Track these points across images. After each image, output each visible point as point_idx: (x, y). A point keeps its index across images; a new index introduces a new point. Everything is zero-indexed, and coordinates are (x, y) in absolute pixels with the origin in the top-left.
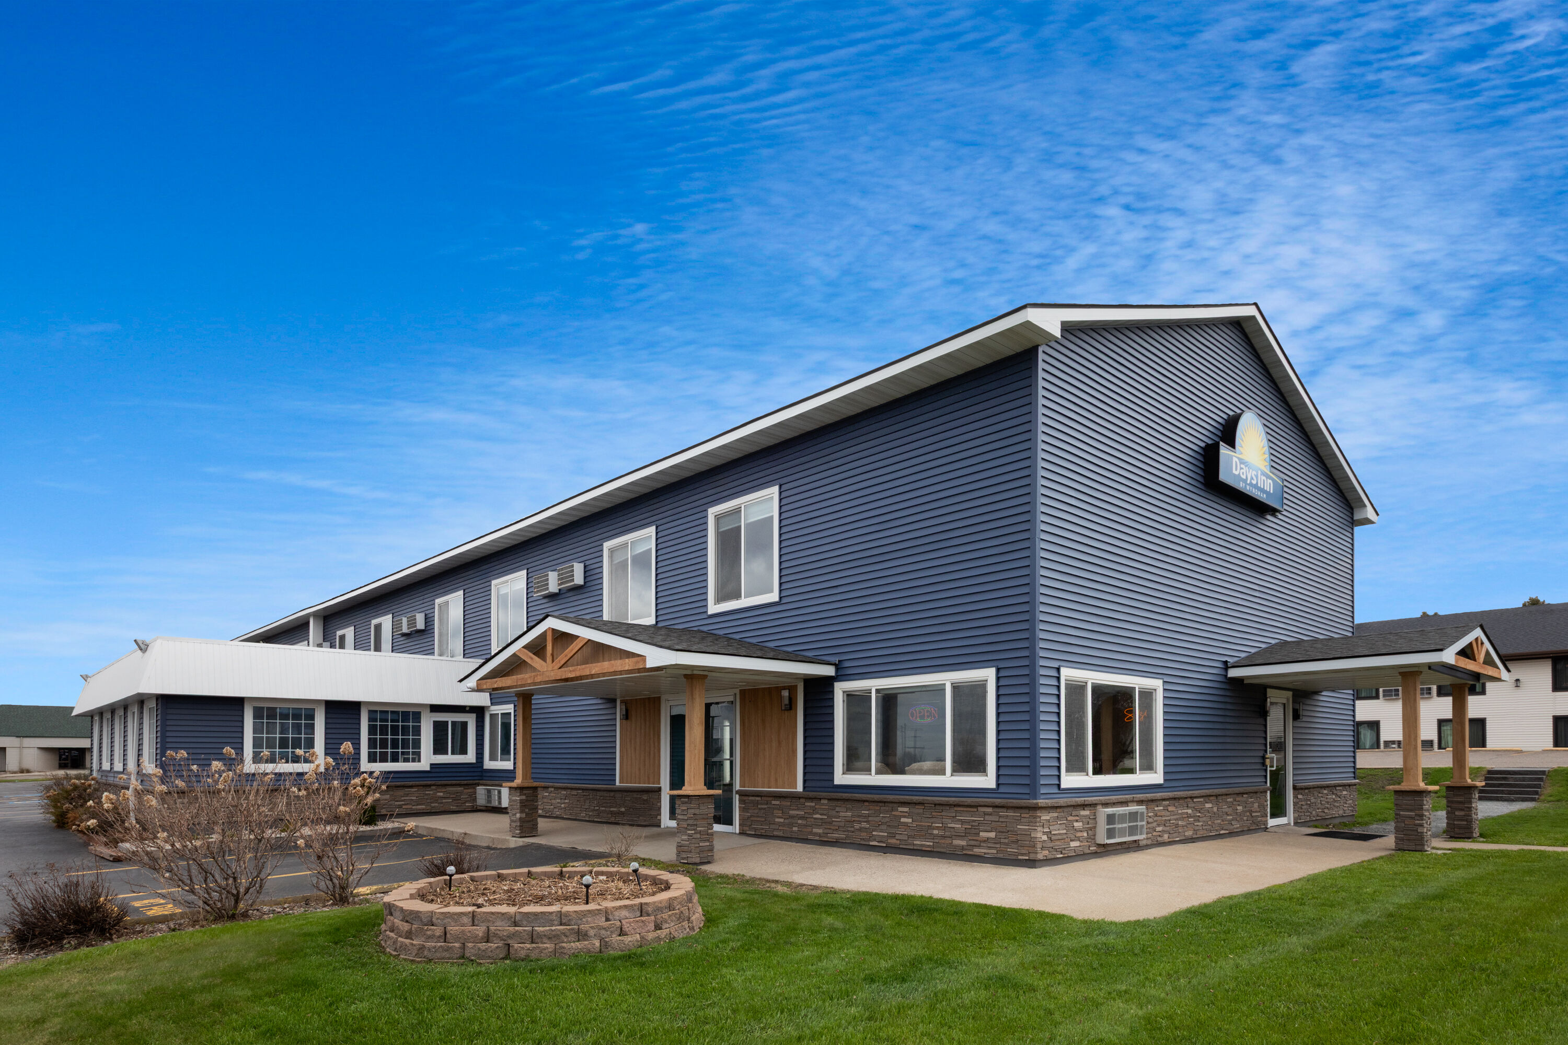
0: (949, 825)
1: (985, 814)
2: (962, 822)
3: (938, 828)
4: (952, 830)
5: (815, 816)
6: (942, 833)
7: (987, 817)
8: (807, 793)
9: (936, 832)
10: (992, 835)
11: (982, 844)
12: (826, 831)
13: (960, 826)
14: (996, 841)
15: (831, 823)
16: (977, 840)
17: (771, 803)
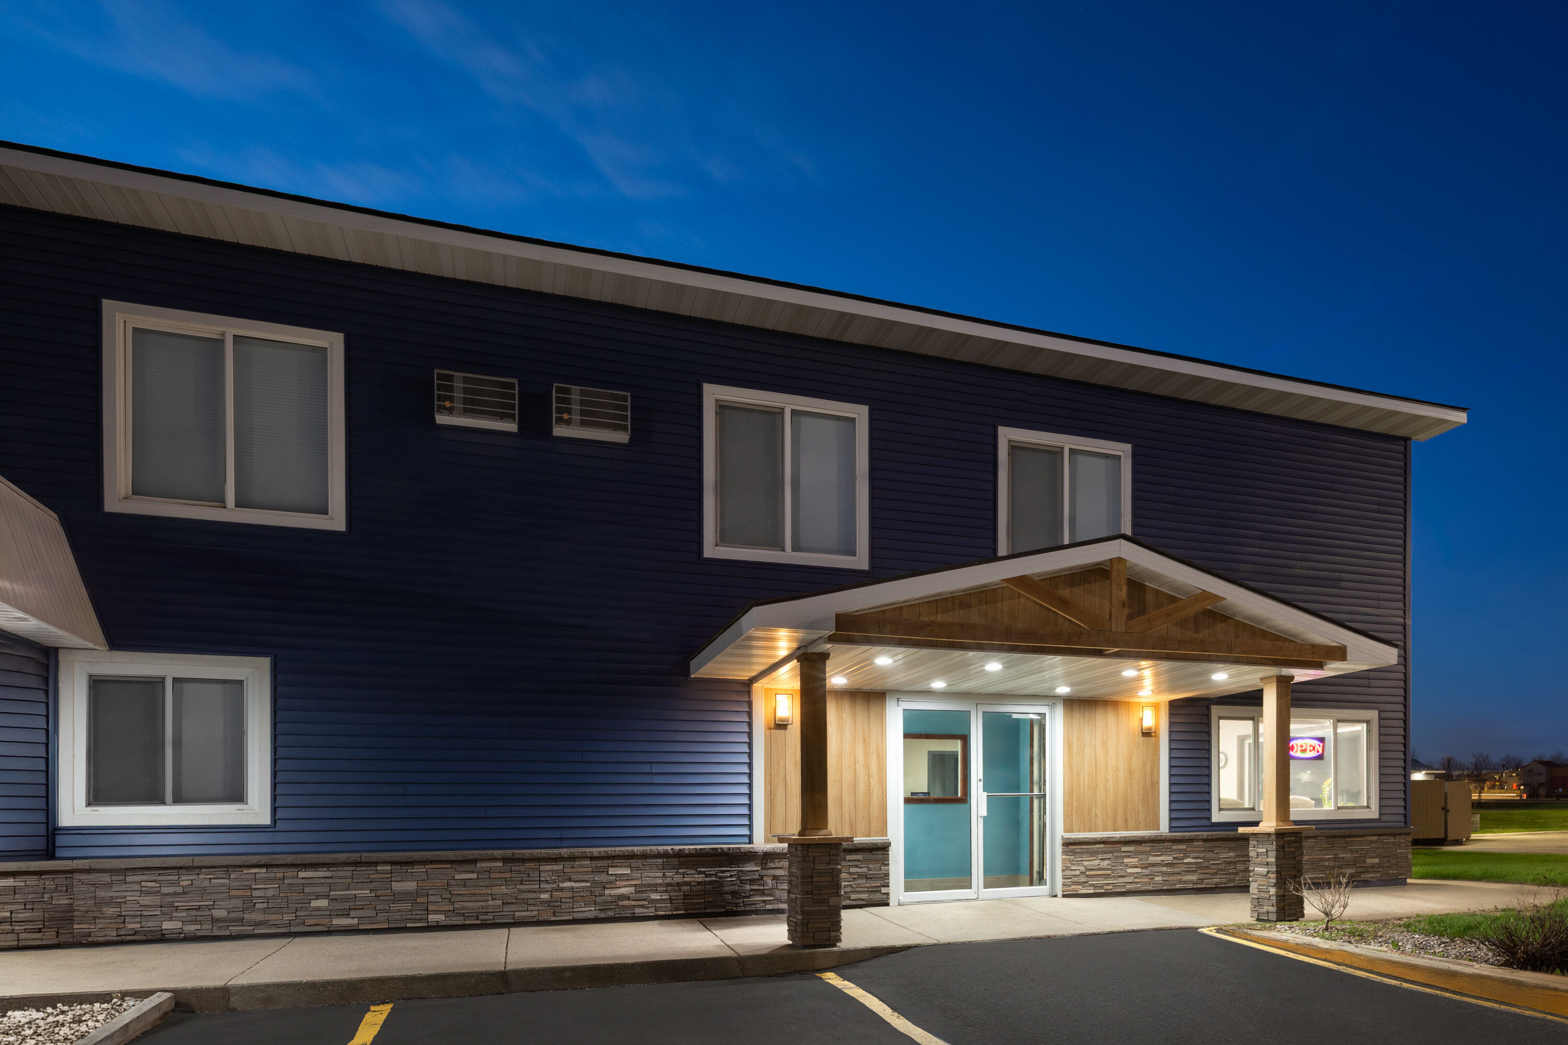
0: (1340, 856)
1: (1371, 842)
2: (1352, 851)
3: (1328, 860)
4: (1342, 860)
5: (1185, 861)
6: (1332, 864)
7: (1372, 845)
8: (1174, 834)
9: (1326, 863)
10: (1377, 860)
11: (1369, 870)
12: (1202, 876)
13: (1350, 855)
14: (1380, 865)
15: (1208, 867)
16: (1364, 867)
17: (1120, 851)
